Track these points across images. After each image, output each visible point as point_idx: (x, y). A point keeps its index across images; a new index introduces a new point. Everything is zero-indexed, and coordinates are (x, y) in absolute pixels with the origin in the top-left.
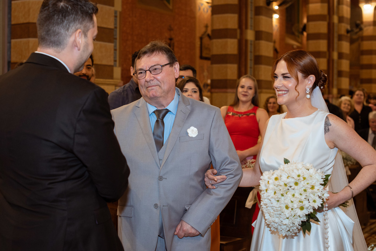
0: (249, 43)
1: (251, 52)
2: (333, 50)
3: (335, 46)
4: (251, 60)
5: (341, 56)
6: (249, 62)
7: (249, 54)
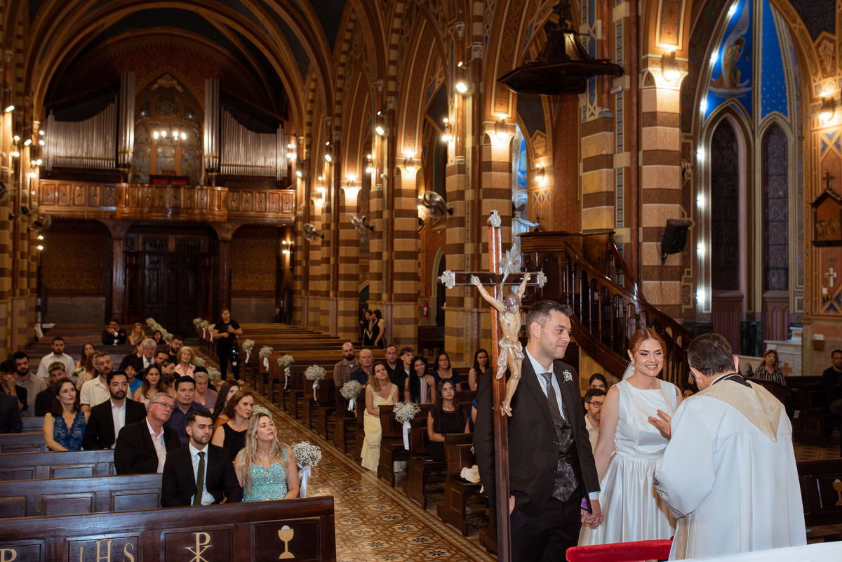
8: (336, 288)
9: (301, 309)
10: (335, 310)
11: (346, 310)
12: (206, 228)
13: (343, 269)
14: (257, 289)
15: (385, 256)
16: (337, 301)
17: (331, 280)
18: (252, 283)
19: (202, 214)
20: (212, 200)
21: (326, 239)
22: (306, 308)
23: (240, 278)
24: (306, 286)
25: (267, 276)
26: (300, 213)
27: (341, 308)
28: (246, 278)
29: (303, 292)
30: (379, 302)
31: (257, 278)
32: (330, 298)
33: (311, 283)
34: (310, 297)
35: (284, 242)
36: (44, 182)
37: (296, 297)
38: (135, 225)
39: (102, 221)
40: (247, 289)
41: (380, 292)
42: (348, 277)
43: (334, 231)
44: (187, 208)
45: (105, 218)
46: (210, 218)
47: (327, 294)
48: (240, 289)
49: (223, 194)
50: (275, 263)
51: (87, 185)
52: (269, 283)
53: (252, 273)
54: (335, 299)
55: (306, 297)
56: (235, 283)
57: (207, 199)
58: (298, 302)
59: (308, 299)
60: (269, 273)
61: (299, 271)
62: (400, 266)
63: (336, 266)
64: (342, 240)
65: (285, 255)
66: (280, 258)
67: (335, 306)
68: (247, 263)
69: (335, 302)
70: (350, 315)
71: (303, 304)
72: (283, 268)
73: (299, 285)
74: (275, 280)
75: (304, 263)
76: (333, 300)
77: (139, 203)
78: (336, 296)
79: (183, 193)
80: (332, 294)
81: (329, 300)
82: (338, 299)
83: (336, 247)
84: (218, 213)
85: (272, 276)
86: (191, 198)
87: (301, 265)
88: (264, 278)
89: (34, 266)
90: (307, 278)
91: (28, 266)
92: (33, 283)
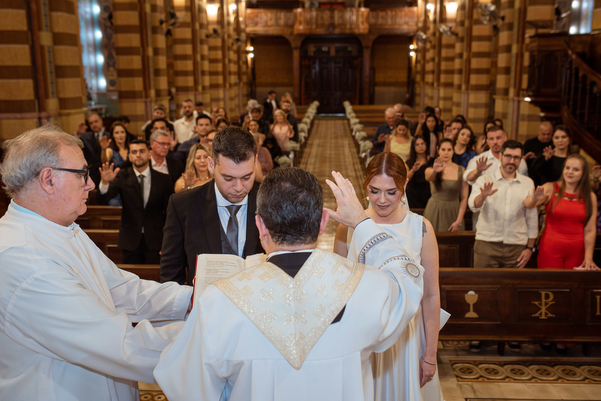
0: (46, 49)
1: (50, 62)
2: (147, 45)
3: (150, 40)
4: (51, 73)
5: (156, 51)
6: (49, 75)
7: (48, 64)
8: (438, 79)
9: (419, 95)
12: (353, 38)
13: (444, 66)
14: (395, 81)
15: (465, 56)
17: (435, 74)
18: (391, 77)
19: (351, 28)
20: (357, 18)
21: (433, 43)
22: (423, 94)
23: (382, 73)
24: (423, 78)
25: (402, 71)
26: (420, 25)
27: (442, 95)
28: (387, 73)
29: (421, 83)
31: (395, 73)
32: (434, 88)
33: (426, 76)
34: (425, 87)
35: (411, 47)
36: (249, 11)
37: (417, 87)
38: (308, 39)
39: (285, 36)
40: (387, 80)
41: (460, 84)
44: (339, 25)
45: (287, 34)
46: (356, 31)
48: (382, 81)
49: (366, 14)
50: (407, 62)
51: (274, 11)
52: (403, 76)
53: (391, 69)
55: (423, 86)
57: (354, 18)
58: (418, 90)
60: (403, 69)
61: (419, 67)
62: (475, 63)
63: (439, 64)
64: (443, 44)
65: (412, 56)
66: (410, 58)
68: (387, 62)
71: (421, 91)
73: (418, 78)
74: (407, 74)
75: (422, 62)
77: (308, 22)
79: (337, 14)
80: (436, 84)
83: (439, 50)
84: (363, 28)
85: (405, 71)
86: (342, 17)
87: (420, 63)
88: (399, 73)
89: (244, 68)
90: (424, 73)
91: (239, 68)
92: (245, 78)
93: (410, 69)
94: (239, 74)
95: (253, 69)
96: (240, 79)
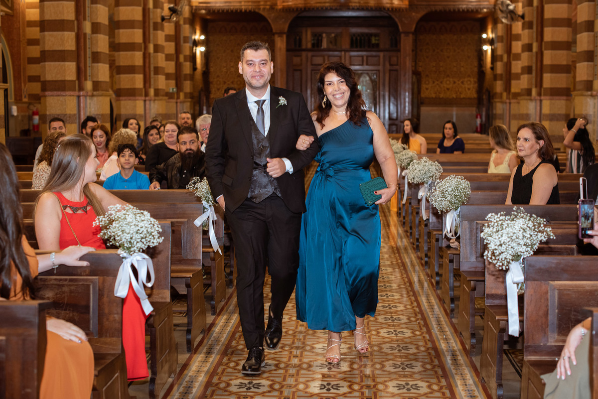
2: (149, 42)
3: (151, 36)
8: (539, 83)
9: (501, 116)
10: (538, 113)
11: (552, 112)
12: (384, 17)
13: (549, 57)
14: (454, 96)
16: (541, 101)
17: (534, 73)
18: (448, 89)
21: (527, 19)
22: (508, 115)
23: (434, 82)
24: (507, 87)
25: (466, 79)
27: (546, 110)
28: (441, 82)
29: (505, 94)
30: (589, 93)
31: (454, 82)
32: (533, 98)
33: (513, 82)
34: (512, 101)
35: (484, 36)
37: (496, 102)
38: (300, 16)
39: (261, 12)
40: (442, 96)
41: (590, 79)
42: (556, 69)
43: (537, 7)
45: (264, 9)
47: (528, 92)
48: (434, 96)
50: (476, 64)
52: (469, 89)
53: (448, 76)
54: (538, 98)
55: (508, 101)
56: (427, 89)
58: (498, 108)
59: (510, 103)
60: (469, 76)
61: (499, 68)
63: (540, 54)
64: (548, 19)
65: (486, 51)
67: (538, 108)
68: (441, 64)
69: (538, 102)
70: (558, 120)
71: (503, 110)
72: (484, 69)
73: (499, 86)
74: (476, 85)
76: (536, 100)
78: (539, 94)
80: (534, 92)
81: (531, 100)
82: (542, 98)
83: (539, 29)
85: (472, 80)
87: (502, 60)
88: (462, 83)
89: (187, 68)
90: (509, 77)
91: (178, 66)
92: (187, 86)
93: (481, 74)
94: (178, 77)
95: (206, 73)
96: (179, 86)
